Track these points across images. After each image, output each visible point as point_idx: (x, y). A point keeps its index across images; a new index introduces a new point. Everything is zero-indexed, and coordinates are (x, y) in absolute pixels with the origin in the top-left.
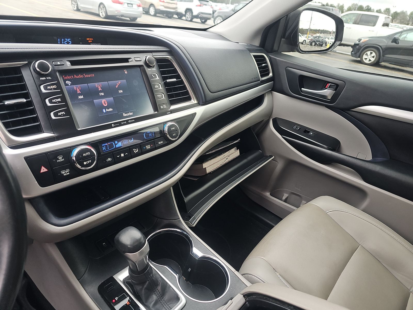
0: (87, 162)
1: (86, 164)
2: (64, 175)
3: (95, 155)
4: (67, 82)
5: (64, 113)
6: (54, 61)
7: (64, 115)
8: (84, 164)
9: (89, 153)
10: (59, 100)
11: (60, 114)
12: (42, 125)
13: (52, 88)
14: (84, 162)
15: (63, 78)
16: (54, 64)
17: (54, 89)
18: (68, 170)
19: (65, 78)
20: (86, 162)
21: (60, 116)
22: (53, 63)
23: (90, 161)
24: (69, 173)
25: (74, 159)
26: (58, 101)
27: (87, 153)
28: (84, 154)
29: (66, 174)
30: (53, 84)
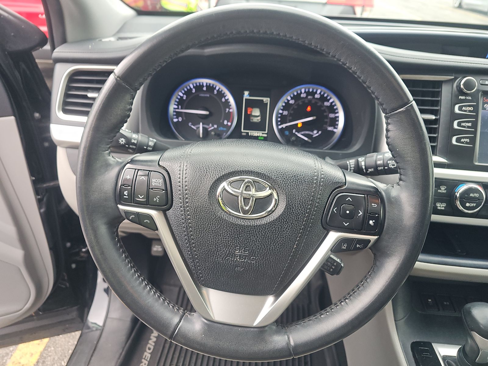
0: (471, 205)
1: (468, 206)
2: (438, 208)
3: (483, 200)
4: (485, 105)
5: (468, 140)
6: (482, 80)
7: (467, 143)
8: (466, 205)
9: (477, 195)
10: (470, 124)
11: (463, 141)
12: (438, 148)
13: (468, 109)
14: (467, 203)
15: (483, 100)
16: (481, 83)
17: (470, 111)
18: (444, 205)
19: (485, 100)
20: (469, 204)
21: (463, 143)
22: (481, 81)
23: (475, 205)
24: (443, 208)
25: (458, 195)
26: (468, 126)
27: (475, 194)
28: (471, 194)
29: (440, 207)
30: (470, 106)
